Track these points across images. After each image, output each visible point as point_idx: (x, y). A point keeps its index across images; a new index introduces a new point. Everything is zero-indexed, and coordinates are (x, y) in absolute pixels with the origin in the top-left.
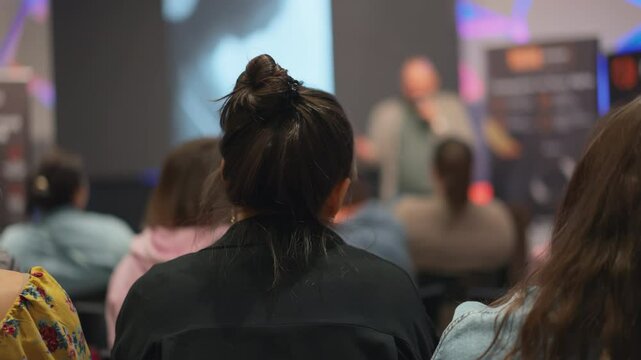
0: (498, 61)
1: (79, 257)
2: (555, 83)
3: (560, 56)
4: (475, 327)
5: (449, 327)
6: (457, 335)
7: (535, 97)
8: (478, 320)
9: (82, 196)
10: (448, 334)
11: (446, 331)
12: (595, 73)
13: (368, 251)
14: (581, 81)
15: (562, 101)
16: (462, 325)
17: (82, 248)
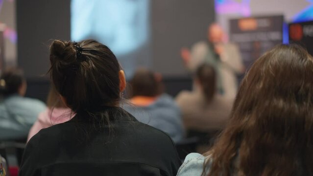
0: (235, 25)
1: (20, 119)
2: (262, 37)
3: (265, 23)
4: (194, 166)
5: (182, 166)
6: (185, 171)
7: (253, 43)
8: (196, 163)
9: (23, 89)
10: (181, 169)
11: (180, 168)
12: (282, 31)
13: (149, 124)
14: (275, 36)
15: (266, 45)
16: (188, 165)
17: (21, 115)
